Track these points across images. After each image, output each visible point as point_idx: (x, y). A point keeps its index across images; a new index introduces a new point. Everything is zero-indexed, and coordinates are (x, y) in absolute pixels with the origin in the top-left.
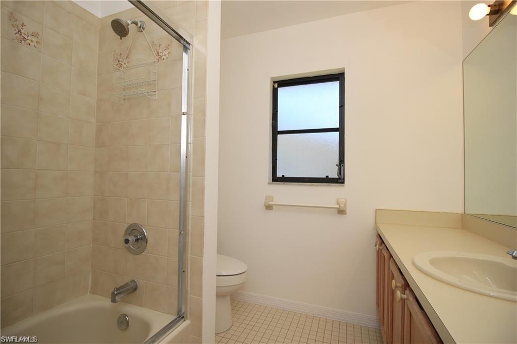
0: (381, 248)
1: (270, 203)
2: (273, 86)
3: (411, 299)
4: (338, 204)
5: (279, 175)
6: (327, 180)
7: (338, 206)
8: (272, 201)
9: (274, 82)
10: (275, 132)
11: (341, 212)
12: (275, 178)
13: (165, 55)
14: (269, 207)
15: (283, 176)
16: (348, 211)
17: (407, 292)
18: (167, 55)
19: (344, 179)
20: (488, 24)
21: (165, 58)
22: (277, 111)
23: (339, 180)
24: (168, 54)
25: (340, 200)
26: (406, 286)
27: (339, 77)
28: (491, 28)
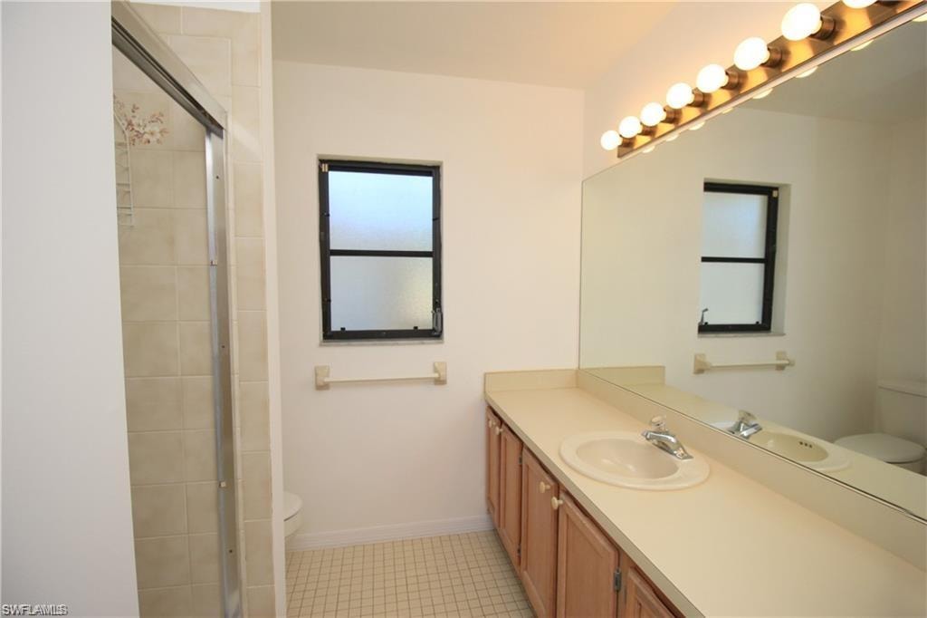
0: (501, 430)
1: (326, 380)
2: (320, 169)
3: (570, 504)
4: (436, 370)
5: (335, 327)
6: (416, 334)
7: (436, 375)
8: (328, 376)
9: (322, 161)
10: (326, 253)
11: (440, 381)
12: (328, 333)
13: (152, 134)
14: (322, 387)
15: (343, 329)
16: (448, 381)
17: (562, 495)
18: (159, 136)
19: (441, 332)
20: (616, 155)
21: (153, 139)
22: (328, 215)
23: (434, 333)
24: (161, 132)
25: (437, 365)
26: (559, 488)
27: (432, 171)
28: (618, 160)
